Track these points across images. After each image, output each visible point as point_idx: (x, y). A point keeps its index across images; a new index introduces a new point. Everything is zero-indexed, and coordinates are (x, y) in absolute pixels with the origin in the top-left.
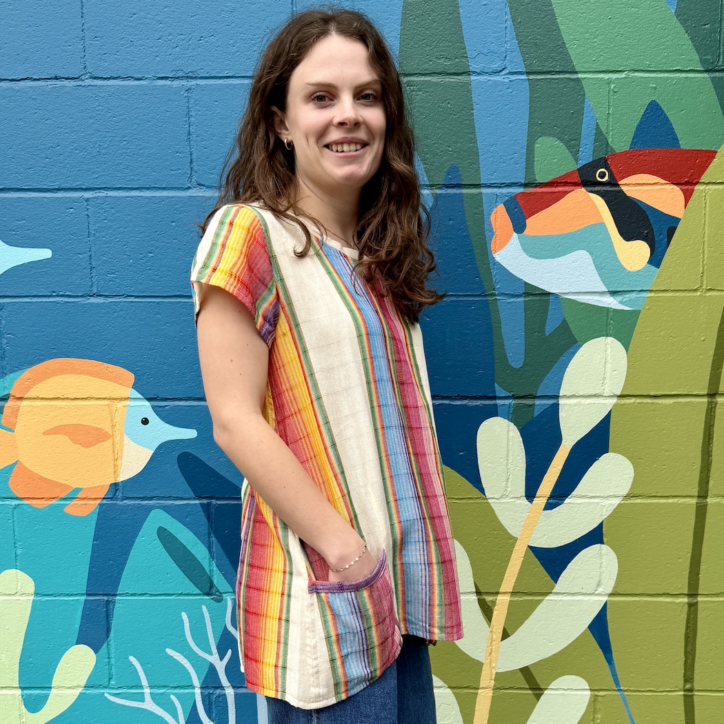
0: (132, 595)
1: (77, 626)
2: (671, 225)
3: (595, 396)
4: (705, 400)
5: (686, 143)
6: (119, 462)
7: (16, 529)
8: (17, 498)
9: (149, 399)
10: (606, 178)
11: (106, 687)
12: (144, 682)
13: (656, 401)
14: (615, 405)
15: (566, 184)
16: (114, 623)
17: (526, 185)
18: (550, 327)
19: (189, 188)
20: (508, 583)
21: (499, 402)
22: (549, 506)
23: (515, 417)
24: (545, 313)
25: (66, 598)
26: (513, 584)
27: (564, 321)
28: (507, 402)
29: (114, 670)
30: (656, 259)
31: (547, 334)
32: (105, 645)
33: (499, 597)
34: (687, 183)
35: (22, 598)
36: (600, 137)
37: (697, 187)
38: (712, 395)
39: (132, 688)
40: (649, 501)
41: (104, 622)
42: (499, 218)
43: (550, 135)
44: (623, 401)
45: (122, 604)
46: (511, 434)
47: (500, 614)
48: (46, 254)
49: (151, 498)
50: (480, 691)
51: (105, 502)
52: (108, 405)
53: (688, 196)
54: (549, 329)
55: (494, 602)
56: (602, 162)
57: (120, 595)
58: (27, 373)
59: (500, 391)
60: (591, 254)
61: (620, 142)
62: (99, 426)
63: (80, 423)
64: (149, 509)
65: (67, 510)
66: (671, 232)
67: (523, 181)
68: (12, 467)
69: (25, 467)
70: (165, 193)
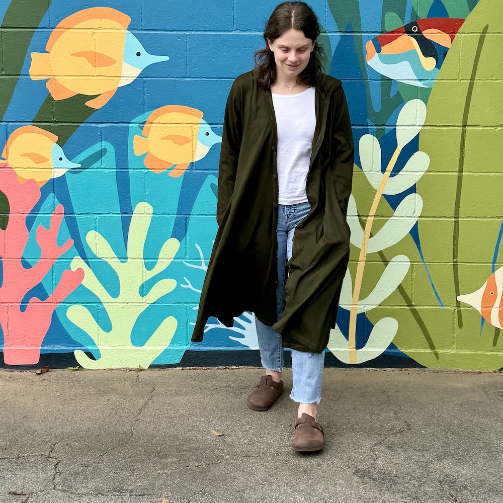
0: (198, 215)
1: (172, 229)
2: (445, 51)
3: (412, 125)
4: (461, 128)
5: (451, 16)
6: (194, 153)
7: (146, 183)
8: (147, 169)
9: (209, 124)
10: (417, 30)
11: (184, 259)
12: (202, 257)
13: (439, 128)
14: (421, 129)
15: (399, 32)
16: (189, 228)
17: (381, 32)
18: (392, 94)
19: (232, 31)
20: (373, 212)
21: (369, 127)
22: (392, 176)
23: (376, 134)
24: (390, 88)
25: (167, 216)
26: (375, 212)
27: (398, 92)
28: (373, 127)
29: (188, 250)
30: (438, 66)
31: (391, 97)
32: (184, 238)
33: (369, 218)
34: (452, 33)
35: (147, 215)
36: (414, 12)
37: (456, 35)
38: (464, 126)
39: (196, 259)
40: (437, 174)
41: (184, 228)
42: (370, 46)
43: (392, 11)
44: (425, 128)
45: (192, 219)
46: (375, 142)
47: (369, 226)
48: (167, 58)
49: (208, 170)
50: (359, 262)
51: (187, 171)
52: (191, 126)
53: (452, 38)
54: (392, 95)
55: (366, 220)
56: (415, 23)
57: (192, 215)
58: (155, 111)
59: (370, 123)
60: (410, 63)
61: (423, 14)
62: (187, 136)
63: (178, 134)
64: (207, 175)
65: (169, 174)
66: (445, 54)
67: (380, 31)
68: (146, 154)
69: (152, 155)
70: (221, 33)
